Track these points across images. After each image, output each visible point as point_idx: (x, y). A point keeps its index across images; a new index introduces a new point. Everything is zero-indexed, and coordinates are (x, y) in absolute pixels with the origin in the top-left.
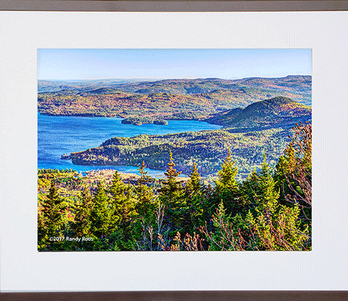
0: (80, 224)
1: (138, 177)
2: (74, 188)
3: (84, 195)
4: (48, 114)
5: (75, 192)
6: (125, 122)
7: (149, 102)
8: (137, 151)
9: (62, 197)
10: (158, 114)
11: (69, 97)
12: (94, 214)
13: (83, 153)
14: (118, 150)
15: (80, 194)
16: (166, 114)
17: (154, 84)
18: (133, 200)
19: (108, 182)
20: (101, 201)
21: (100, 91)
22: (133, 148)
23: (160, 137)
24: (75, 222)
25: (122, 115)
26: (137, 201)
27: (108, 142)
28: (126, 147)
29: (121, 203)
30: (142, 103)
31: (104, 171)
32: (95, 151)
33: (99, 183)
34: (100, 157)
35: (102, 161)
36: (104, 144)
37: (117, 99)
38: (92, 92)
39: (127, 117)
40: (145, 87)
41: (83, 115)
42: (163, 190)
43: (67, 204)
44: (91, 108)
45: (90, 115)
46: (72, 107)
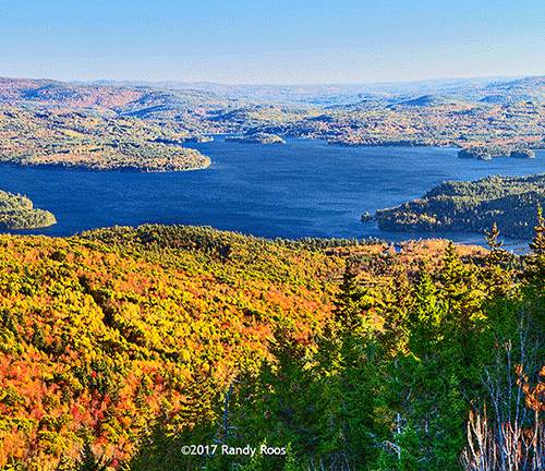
0: (392, 335)
1: (485, 252)
2: (382, 272)
3: (398, 285)
4: (340, 143)
5: (382, 279)
6: (463, 155)
7: (503, 118)
8: (484, 206)
9: (363, 289)
10: (517, 139)
11: (374, 113)
12: (413, 317)
13: (396, 210)
14: (452, 204)
15: (391, 283)
16: (531, 139)
17: (512, 85)
18: (478, 293)
19: (436, 260)
20: (425, 295)
21: (422, 101)
22: (477, 200)
23: (521, 180)
24: (383, 332)
25: (459, 142)
26: (483, 295)
27: (436, 192)
28: (466, 199)
29: (458, 298)
30: (491, 120)
31: (429, 242)
32: (415, 208)
33: (422, 263)
34: (424, 217)
35: (426, 223)
36: (429, 195)
37: (450, 115)
38: (411, 103)
39: (466, 145)
40: (496, 92)
41: (395, 144)
42: (528, 275)
43: (371, 300)
44: (410, 131)
45: (407, 144)
46: (377, 130)
